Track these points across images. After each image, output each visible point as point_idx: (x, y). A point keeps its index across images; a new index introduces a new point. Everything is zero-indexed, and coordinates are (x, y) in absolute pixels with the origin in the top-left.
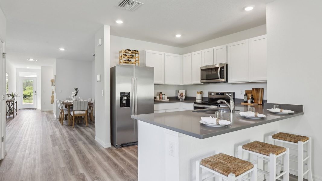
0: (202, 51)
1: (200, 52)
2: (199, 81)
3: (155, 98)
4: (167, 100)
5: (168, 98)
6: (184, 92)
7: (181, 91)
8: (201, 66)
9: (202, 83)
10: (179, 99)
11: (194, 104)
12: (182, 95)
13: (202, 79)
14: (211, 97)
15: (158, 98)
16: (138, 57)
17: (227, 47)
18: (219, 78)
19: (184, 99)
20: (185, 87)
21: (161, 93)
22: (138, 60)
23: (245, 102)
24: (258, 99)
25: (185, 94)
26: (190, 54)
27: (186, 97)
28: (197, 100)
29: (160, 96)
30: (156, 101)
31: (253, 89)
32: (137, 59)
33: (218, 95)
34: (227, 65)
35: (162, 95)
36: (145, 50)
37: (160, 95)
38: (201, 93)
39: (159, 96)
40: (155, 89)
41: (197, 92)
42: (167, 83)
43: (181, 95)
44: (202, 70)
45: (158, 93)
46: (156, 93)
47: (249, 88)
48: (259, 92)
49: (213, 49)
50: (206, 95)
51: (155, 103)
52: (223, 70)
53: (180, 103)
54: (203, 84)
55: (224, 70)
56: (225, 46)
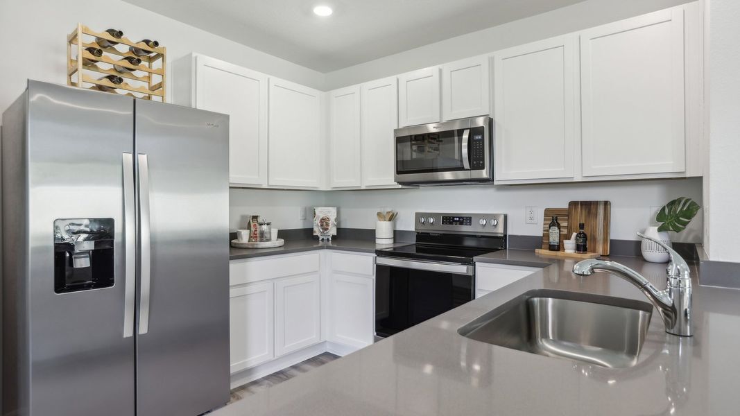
0: (398, 76)
1: (392, 80)
2: (388, 178)
3: (234, 236)
4: (276, 242)
5: (282, 234)
6: (331, 213)
7: (321, 212)
8: (396, 128)
9: (400, 183)
10: (317, 238)
11: (375, 255)
12: (324, 222)
13: (399, 170)
14: (423, 229)
15: (245, 237)
16: (161, 73)
17: (491, 62)
18: (466, 165)
19: (334, 238)
20: (334, 196)
21: (255, 218)
22: (160, 85)
23: (552, 248)
24: (594, 239)
25: (336, 220)
26: (355, 88)
27: (339, 230)
28: (378, 241)
29: (253, 229)
30: (236, 248)
31: (573, 204)
32: (156, 79)
33: (451, 223)
34: (491, 123)
35: (261, 224)
36: (194, 55)
37: (252, 224)
38: (392, 217)
39: (249, 227)
40: (232, 203)
41: (379, 214)
42: (276, 182)
43: (322, 225)
44: (399, 140)
45: (243, 217)
46: (237, 218)
47: (560, 200)
48: (596, 215)
49: (440, 71)
50: (408, 224)
51: (232, 258)
52: (479, 140)
53: (322, 252)
54: (400, 186)
55: (482, 140)
56: (483, 59)
